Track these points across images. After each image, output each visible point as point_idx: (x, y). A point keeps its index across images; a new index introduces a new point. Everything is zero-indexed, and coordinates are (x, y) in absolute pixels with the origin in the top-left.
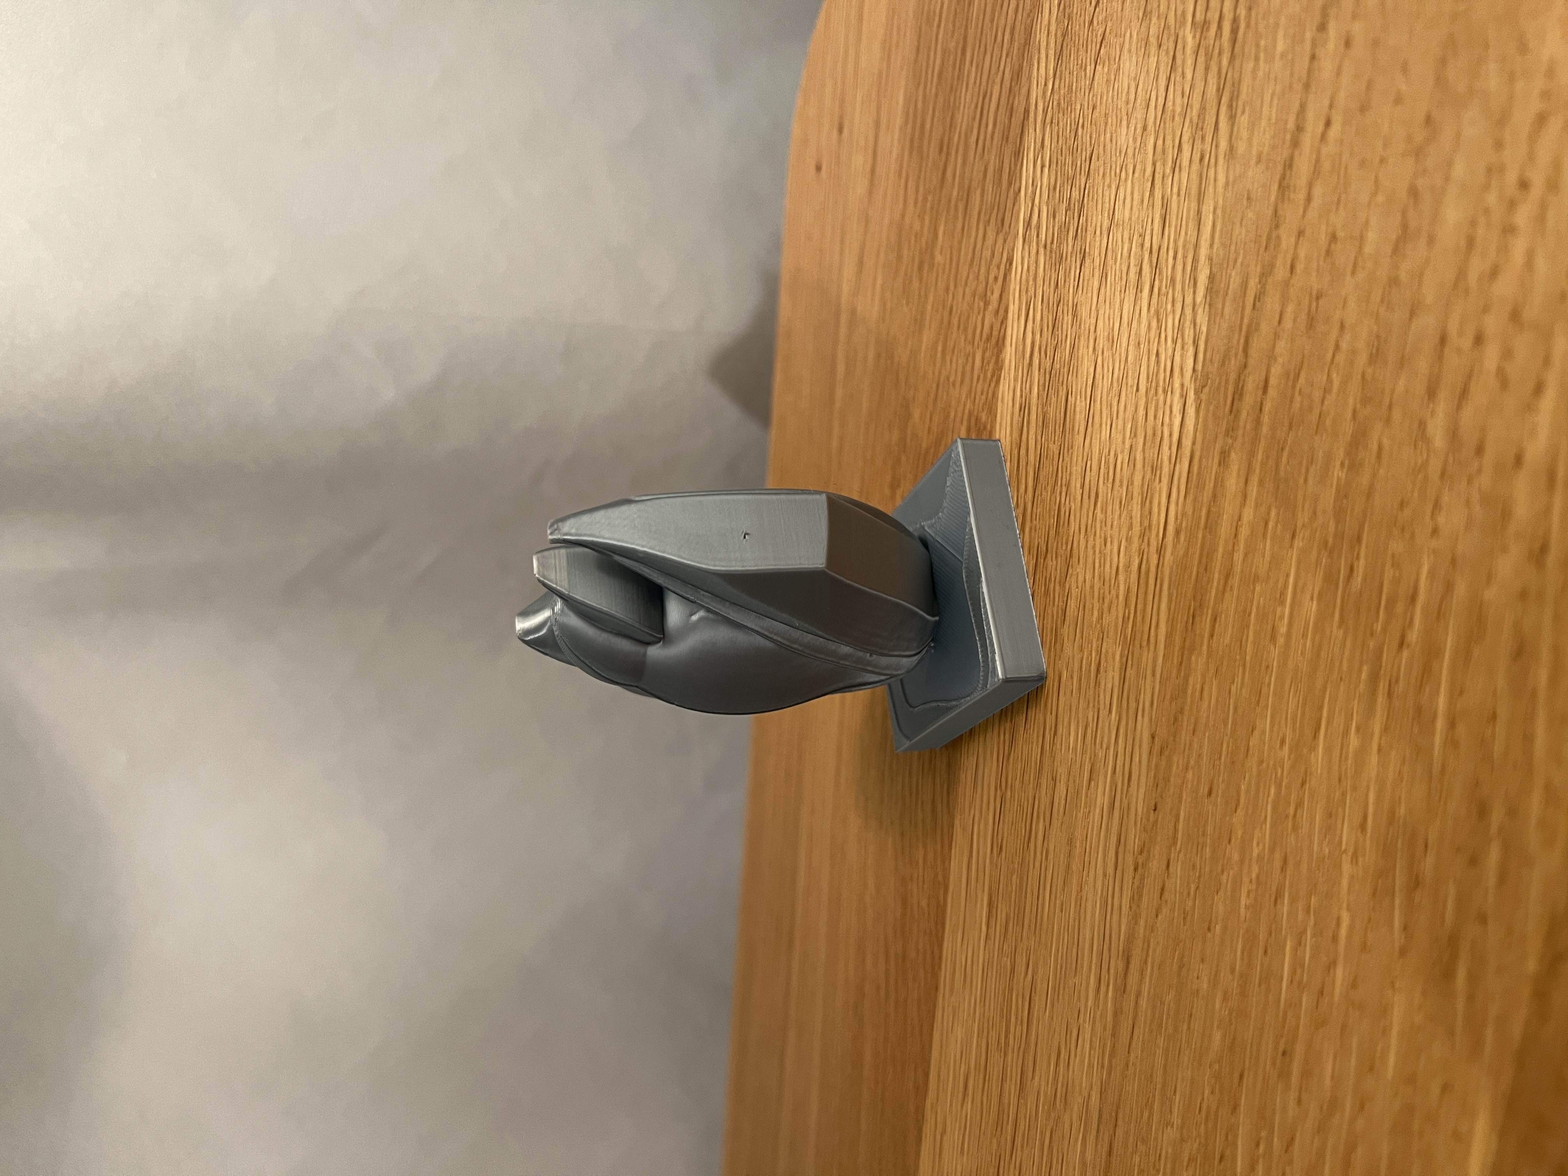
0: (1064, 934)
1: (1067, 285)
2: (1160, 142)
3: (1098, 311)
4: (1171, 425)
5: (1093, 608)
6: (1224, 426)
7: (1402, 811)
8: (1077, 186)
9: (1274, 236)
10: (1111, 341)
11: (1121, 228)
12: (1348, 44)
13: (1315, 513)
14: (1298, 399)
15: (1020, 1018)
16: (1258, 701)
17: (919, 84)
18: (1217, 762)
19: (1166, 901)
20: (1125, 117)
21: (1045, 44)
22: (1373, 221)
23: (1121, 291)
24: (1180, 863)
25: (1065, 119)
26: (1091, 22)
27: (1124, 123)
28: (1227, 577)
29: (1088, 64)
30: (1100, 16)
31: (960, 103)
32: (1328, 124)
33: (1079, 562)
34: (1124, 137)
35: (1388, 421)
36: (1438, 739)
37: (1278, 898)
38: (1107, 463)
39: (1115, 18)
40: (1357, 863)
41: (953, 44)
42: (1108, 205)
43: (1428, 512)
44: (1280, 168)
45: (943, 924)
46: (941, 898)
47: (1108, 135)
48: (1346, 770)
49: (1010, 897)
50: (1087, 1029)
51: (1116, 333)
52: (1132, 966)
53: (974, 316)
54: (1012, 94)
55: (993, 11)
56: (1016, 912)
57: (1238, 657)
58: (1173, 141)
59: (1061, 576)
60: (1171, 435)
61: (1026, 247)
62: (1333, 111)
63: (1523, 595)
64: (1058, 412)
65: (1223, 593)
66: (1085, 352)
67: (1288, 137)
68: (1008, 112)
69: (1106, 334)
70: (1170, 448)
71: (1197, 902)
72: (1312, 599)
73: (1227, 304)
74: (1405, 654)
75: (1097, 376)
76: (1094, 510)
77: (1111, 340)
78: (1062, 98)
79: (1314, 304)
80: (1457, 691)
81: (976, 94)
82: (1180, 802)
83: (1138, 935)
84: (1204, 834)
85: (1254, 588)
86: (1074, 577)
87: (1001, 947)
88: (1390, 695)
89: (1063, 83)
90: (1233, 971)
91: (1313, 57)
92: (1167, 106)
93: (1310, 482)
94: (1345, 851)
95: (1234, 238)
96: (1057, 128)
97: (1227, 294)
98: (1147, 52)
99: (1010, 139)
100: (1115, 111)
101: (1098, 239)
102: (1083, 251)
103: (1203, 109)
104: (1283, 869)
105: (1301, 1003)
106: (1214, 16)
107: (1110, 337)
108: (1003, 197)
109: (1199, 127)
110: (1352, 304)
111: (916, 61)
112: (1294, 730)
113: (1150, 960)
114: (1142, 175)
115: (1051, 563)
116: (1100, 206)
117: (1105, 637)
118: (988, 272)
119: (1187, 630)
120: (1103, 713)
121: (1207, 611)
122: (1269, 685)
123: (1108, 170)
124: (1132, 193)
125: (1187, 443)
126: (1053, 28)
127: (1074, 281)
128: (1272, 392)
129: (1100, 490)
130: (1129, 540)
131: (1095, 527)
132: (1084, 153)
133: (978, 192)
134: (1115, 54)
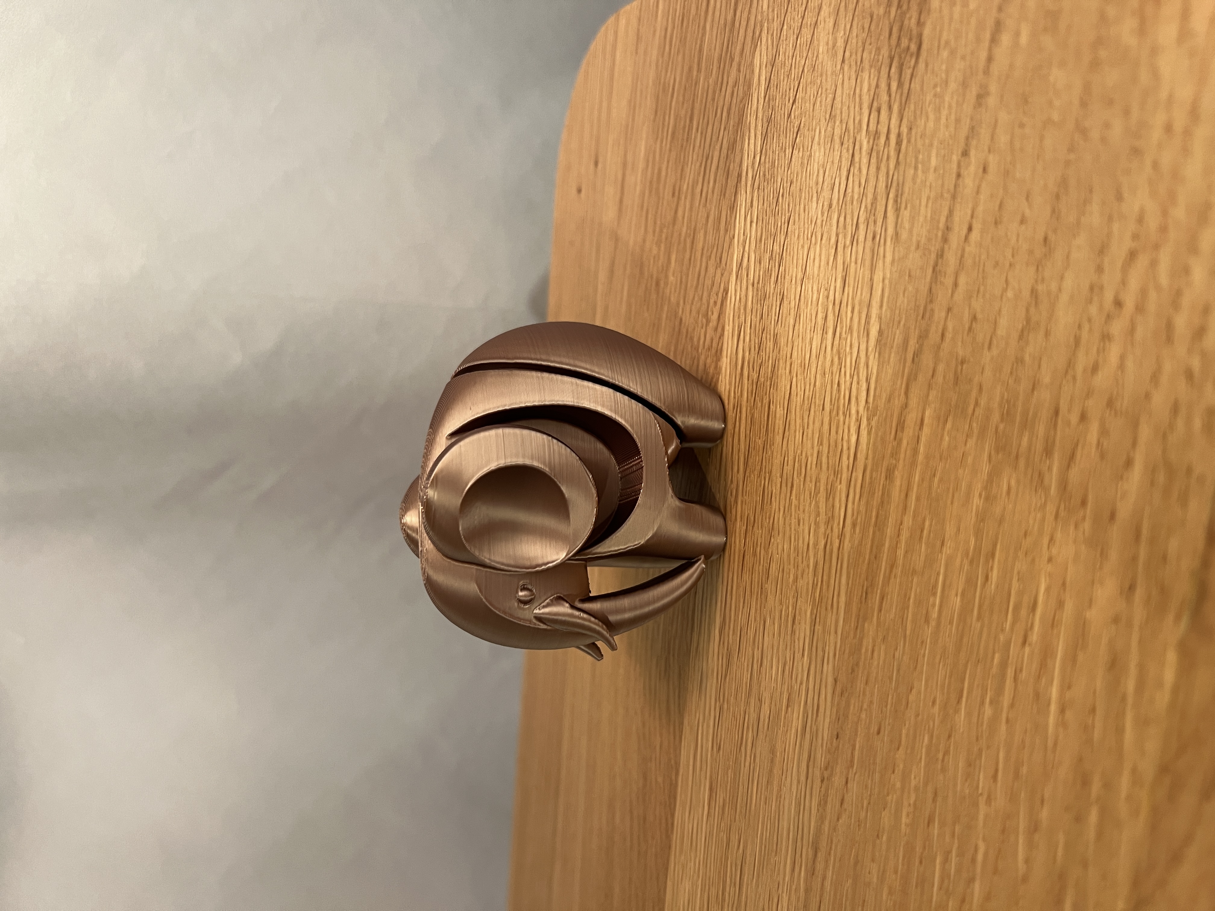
0: (767, 821)
1: (770, 317)
2: (842, 219)
3: (793, 342)
4: (849, 441)
5: (789, 572)
6: (890, 449)
7: (1024, 770)
8: (778, 242)
9: (929, 308)
10: (803, 367)
11: (811, 281)
12: (985, 170)
13: (959, 530)
14: (947, 438)
15: (733, 881)
16: (916, 668)
17: (657, 139)
18: (884, 709)
19: (845, 810)
20: (815, 195)
21: (754, 125)
22: (1004, 311)
23: (811, 330)
24: (855, 782)
25: (769, 188)
26: (789, 116)
27: (815, 199)
28: (892, 567)
29: (787, 148)
30: (796, 112)
31: (688, 160)
32: (970, 229)
33: (779, 534)
34: (815, 209)
35: (1016, 467)
36: (1052, 720)
37: (930, 821)
38: (800, 461)
39: (807, 116)
40: (990, 805)
41: (683, 112)
42: (801, 261)
43: (1045, 546)
44: (933, 256)
45: (675, 798)
46: (673, 778)
47: (802, 206)
48: (982, 732)
49: (726, 787)
50: (785, 898)
51: (807, 362)
52: (819, 855)
53: (699, 329)
54: (728, 160)
55: (714, 92)
56: (731, 799)
57: (900, 630)
58: (852, 220)
59: (765, 543)
60: (849, 449)
61: (739, 283)
62: (974, 221)
63: (1116, 620)
64: (762, 416)
65: (889, 579)
66: (783, 371)
67: (940, 234)
68: (725, 174)
69: (799, 361)
70: (848, 459)
71: (869, 814)
72: (957, 595)
73: (893, 355)
74: (1027, 649)
75: (792, 392)
76: (790, 496)
77: (803, 365)
78: (767, 170)
79: (960, 367)
80: (1066, 686)
81: (700, 155)
82: (856, 735)
83: (824, 832)
84: (874, 763)
85: (913, 580)
86: (775, 545)
87: (719, 824)
88: (1015, 679)
89: (767, 160)
90: (896, 872)
91: (959, 175)
92: (847, 192)
93: (956, 504)
94: (981, 794)
95: (898, 304)
96: (762, 193)
97: (892, 347)
98: (832, 146)
99: (727, 195)
100: (807, 189)
101: (793, 286)
102: (782, 293)
103: (875, 199)
104: (934, 800)
105: (948, 905)
106: (883, 130)
107: (803, 364)
108: (721, 239)
109: (872, 210)
110: (988, 373)
111: (654, 121)
112: (943, 694)
113: (832, 852)
114: (828, 242)
115: (758, 532)
116: (795, 261)
117: (799, 596)
118: (709, 296)
119: (861, 603)
120: (798, 656)
121: (877, 591)
122: (924, 656)
123: (802, 234)
124: (820, 255)
125: (861, 457)
126: (760, 115)
127: (775, 316)
128: (926, 430)
129: (795, 483)
130: (817, 524)
131: (791, 509)
132: (783, 217)
133: (702, 232)
134: (808, 144)
